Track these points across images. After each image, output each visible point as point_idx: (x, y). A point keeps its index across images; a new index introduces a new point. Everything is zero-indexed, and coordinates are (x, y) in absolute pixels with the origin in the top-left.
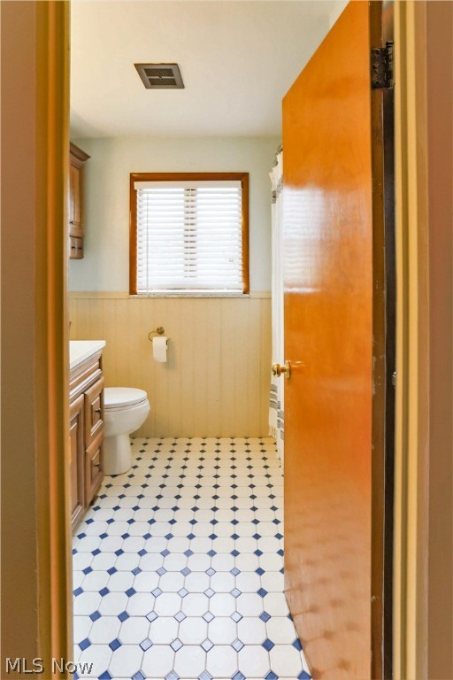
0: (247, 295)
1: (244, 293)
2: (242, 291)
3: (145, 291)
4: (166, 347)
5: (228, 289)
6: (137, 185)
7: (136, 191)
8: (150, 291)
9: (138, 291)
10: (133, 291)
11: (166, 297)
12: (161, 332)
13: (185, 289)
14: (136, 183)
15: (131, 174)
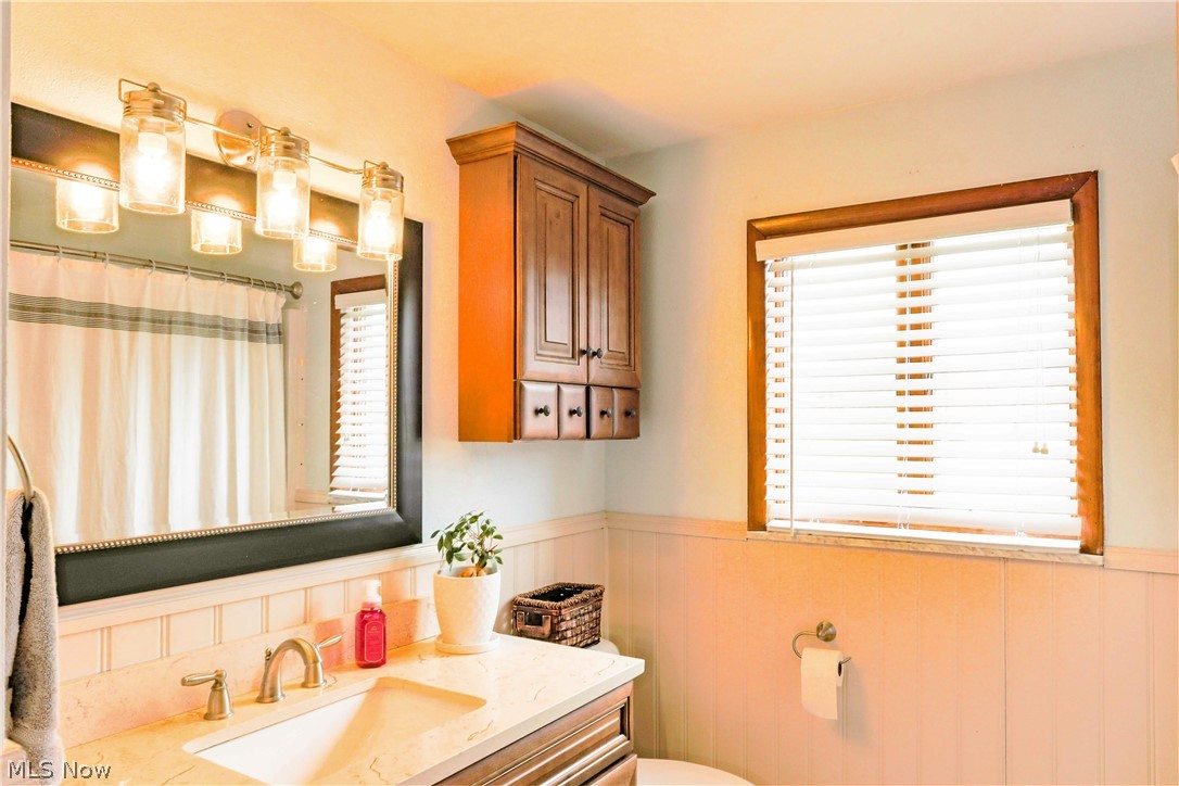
0: (1097, 559)
1: (1084, 550)
2: (1077, 544)
3: (786, 524)
4: (836, 680)
5: (1031, 535)
6: (763, 249)
7: (763, 265)
8: (797, 525)
9: (770, 524)
10: (756, 521)
11: (840, 543)
12: (826, 635)
13: (894, 526)
14: (760, 245)
15: (750, 223)
